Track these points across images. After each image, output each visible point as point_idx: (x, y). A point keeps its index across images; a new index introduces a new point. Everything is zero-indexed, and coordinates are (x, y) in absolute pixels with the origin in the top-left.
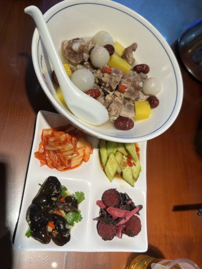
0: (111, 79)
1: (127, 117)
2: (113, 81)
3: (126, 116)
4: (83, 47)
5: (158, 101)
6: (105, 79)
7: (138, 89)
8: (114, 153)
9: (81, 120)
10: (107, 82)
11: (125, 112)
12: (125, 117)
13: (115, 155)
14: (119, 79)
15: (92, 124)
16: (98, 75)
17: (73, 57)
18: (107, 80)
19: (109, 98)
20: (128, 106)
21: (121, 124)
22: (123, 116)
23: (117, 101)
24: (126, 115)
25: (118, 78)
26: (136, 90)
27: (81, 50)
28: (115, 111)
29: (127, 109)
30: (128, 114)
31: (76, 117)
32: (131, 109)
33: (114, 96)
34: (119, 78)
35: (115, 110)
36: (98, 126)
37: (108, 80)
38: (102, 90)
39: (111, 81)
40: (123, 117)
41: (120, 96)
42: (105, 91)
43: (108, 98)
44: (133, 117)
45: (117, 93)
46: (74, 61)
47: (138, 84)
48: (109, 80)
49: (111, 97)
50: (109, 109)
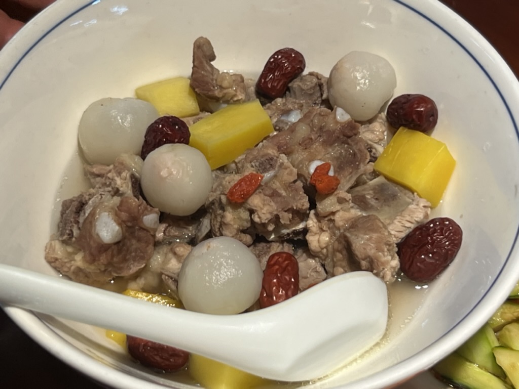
0: (274, 195)
1: (413, 226)
2: (284, 193)
3: (408, 228)
4: (125, 211)
5: (423, 100)
6: (264, 211)
7: (349, 133)
8: (497, 344)
9: (336, 371)
10: (275, 213)
11: (396, 221)
12: (411, 230)
13: (504, 346)
14: (288, 170)
15: (367, 348)
16: (236, 226)
17: (125, 260)
18: (271, 209)
19: (319, 239)
20: (377, 199)
21: (428, 260)
22: (403, 235)
23: (347, 221)
24: (408, 225)
25: (287, 172)
26: (349, 141)
27: (128, 221)
28: (383, 251)
29: (386, 208)
30: (408, 218)
31: (320, 379)
32: (394, 197)
33: (326, 219)
34: (286, 168)
35: (379, 249)
36: (385, 336)
37: (272, 204)
38: (278, 244)
39: (279, 199)
40: (408, 237)
41: (341, 201)
42: (288, 234)
43: (319, 241)
44: (425, 207)
45: (327, 205)
46: (136, 264)
47: (337, 122)
48: (276, 203)
49: (322, 230)
50: (364, 263)
